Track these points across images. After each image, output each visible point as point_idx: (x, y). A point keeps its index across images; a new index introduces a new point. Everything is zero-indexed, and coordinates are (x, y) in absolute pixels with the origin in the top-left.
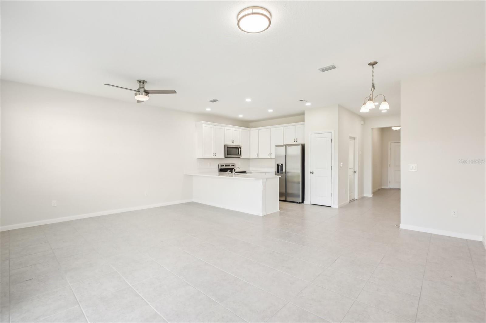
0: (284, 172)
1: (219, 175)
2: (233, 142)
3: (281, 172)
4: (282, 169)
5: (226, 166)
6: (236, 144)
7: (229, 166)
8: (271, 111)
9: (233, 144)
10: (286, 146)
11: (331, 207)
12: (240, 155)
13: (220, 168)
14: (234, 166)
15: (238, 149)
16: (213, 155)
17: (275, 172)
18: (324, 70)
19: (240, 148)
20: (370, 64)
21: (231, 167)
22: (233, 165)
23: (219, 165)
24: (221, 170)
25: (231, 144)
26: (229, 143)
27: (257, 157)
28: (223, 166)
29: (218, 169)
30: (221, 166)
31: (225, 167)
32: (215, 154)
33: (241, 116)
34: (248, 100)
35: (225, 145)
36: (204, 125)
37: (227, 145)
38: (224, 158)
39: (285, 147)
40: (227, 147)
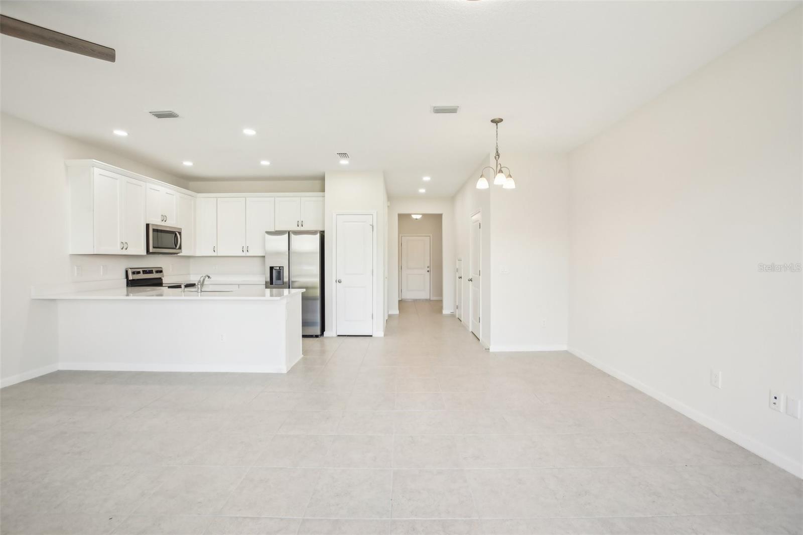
0: (286, 283)
1: (127, 295)
2: (164, 219)
3: (279, 282)
4: (279, 277)
5: (145, 272)
6: (171, 223)
7: (151, 272)
8: (265, 163)
9: (163, 224)
10: (289, 233)
11: (371, 336)
12: (180, 248)
13: (131, 278)
14: (161, 272)
15: (176, 234)
16: (119, 246)
17: (266, 282)
18: (438, 111)
19: (180, 233)
20: (493, 121)
21: (155, 275)
22: (160, 269)
23: (127, 272)
24: (131, 283)
25: (161, 224)
26: (156, 221)
27: (215, 254)
28: (139, 273)
29: (125, 280)
30: (134, 273)
31: (142, 276)
32: (124, 246)
33: (188, 164)
34: (249, 132)
35: (148, 226)
36: (97, 171)
37: (153, 225)
38: (145, 253)
39: (287, 235)
40: (154, 230)
